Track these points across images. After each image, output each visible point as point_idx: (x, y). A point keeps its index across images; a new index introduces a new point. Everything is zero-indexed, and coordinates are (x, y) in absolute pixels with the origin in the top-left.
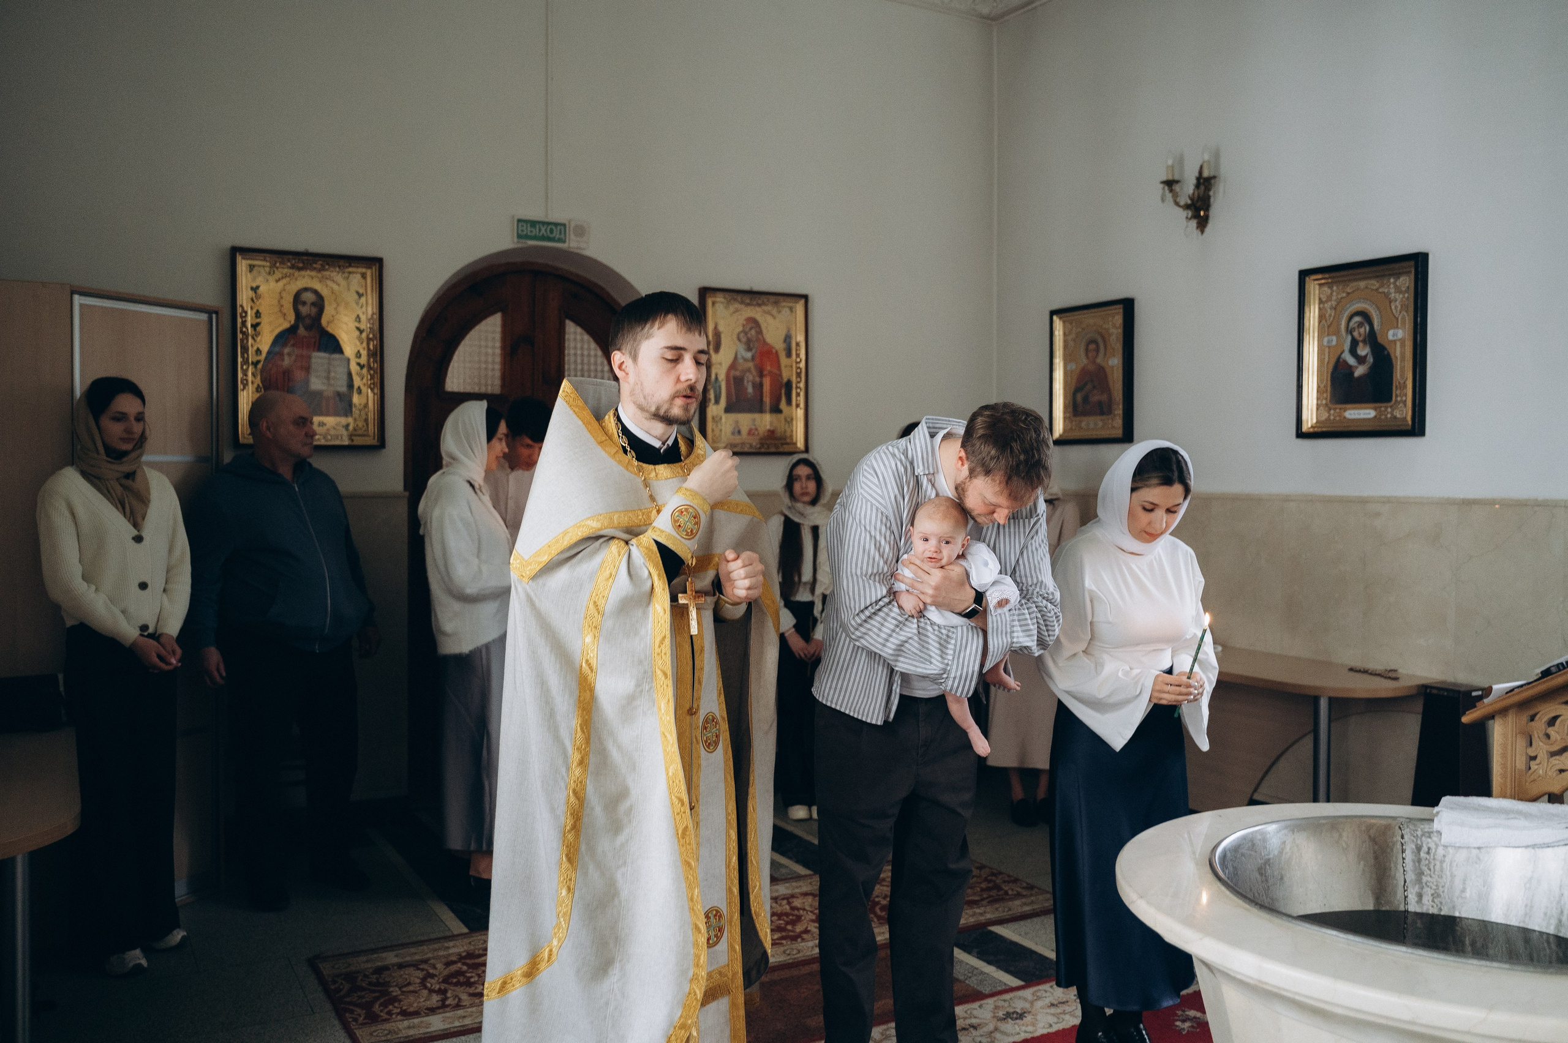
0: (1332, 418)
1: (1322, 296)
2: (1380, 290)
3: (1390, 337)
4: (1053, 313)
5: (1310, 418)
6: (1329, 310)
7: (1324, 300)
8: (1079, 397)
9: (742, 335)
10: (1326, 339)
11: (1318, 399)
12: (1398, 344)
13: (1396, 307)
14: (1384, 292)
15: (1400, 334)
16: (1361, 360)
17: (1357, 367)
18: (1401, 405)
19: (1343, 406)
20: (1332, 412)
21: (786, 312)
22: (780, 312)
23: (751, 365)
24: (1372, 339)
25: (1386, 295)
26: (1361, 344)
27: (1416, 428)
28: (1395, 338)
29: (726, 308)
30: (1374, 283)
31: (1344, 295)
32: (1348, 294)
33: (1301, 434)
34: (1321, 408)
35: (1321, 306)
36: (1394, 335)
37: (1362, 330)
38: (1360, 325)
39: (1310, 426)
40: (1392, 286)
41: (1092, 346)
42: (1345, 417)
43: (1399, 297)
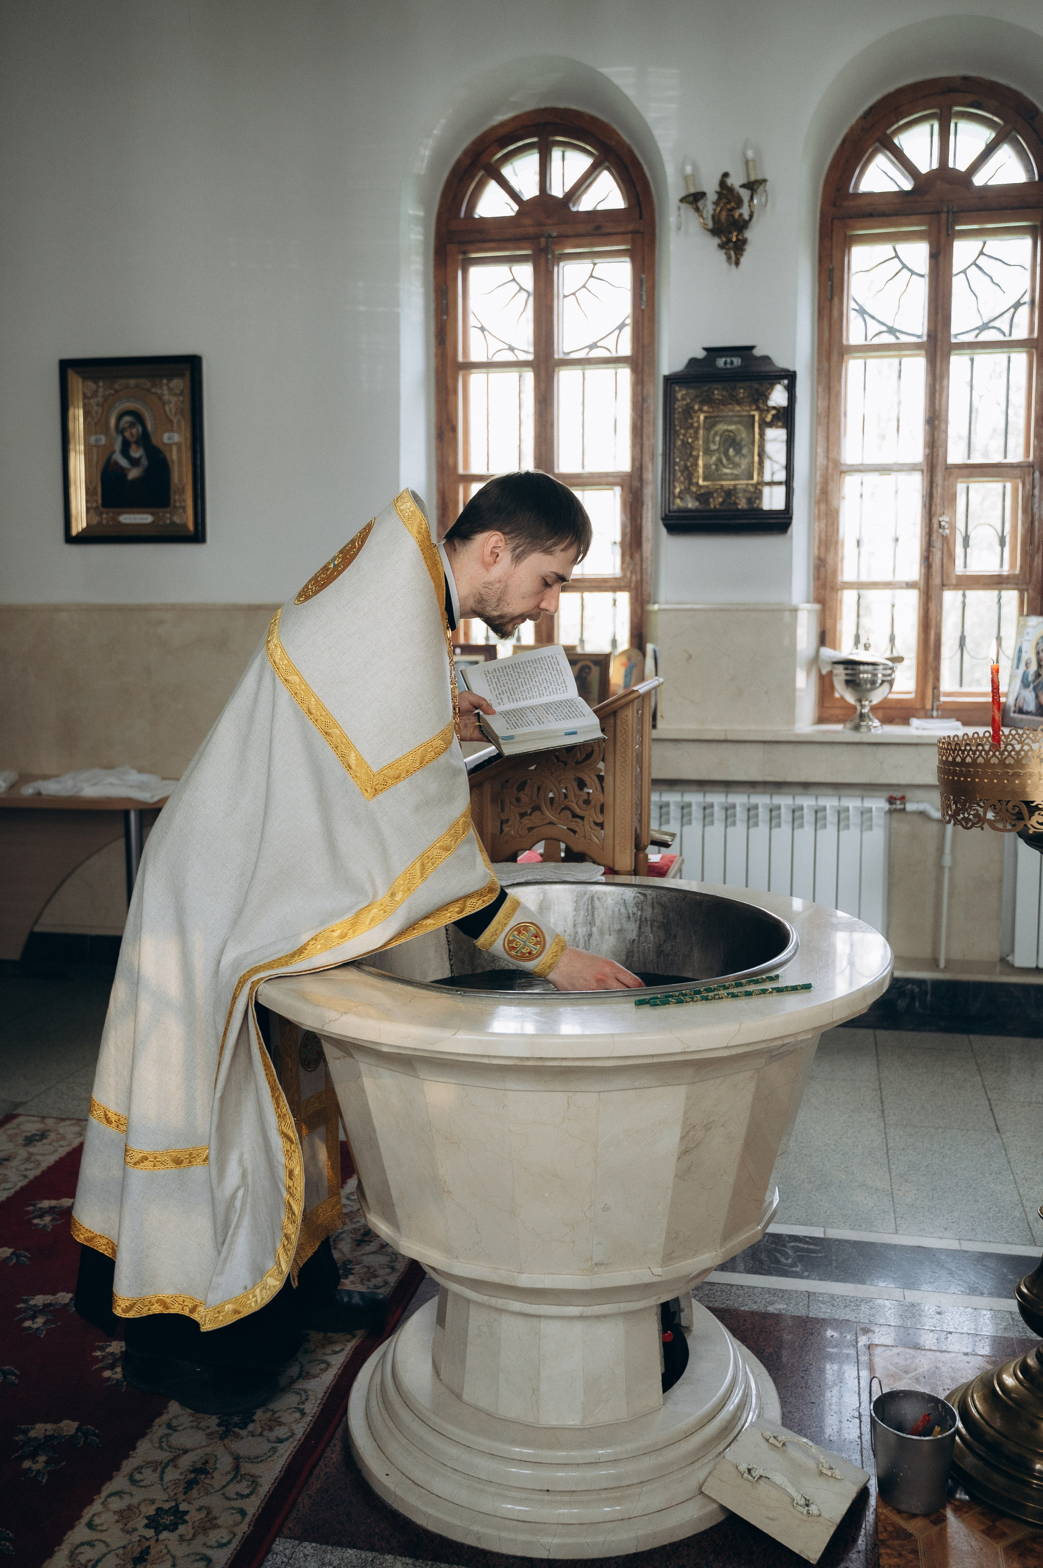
0: (104, 522)
1: (86, 391)
2: (153, 390)
3: (166, 440)
5: (80, 523)
6: (96, 408)
7: (89, 395)
10: (93, 439)
11: (87, 501)
12: (174, 448)
13: (170, 410)
14: (156, 393)
15: (176, 438)
16: (134, 462)
17: (129, 470)
18: (181, 511)
19: (120, 510)
20: (104, 516)
24: (145, 440)
25: (160, 397)
26: (134, 446)
27: (198, 536)
28: (171, 442)
30: (146, 383)
31: (112, 392)
32: (117, 391)
33: (70, 539)
34: (92, 511)
35: (86, 401)
36: (169, 438)
37: (134, 431)
38: (132, 425)
39: (80, 530)
40: (165, 388)
42: (119, 523)
43: (174, 399)
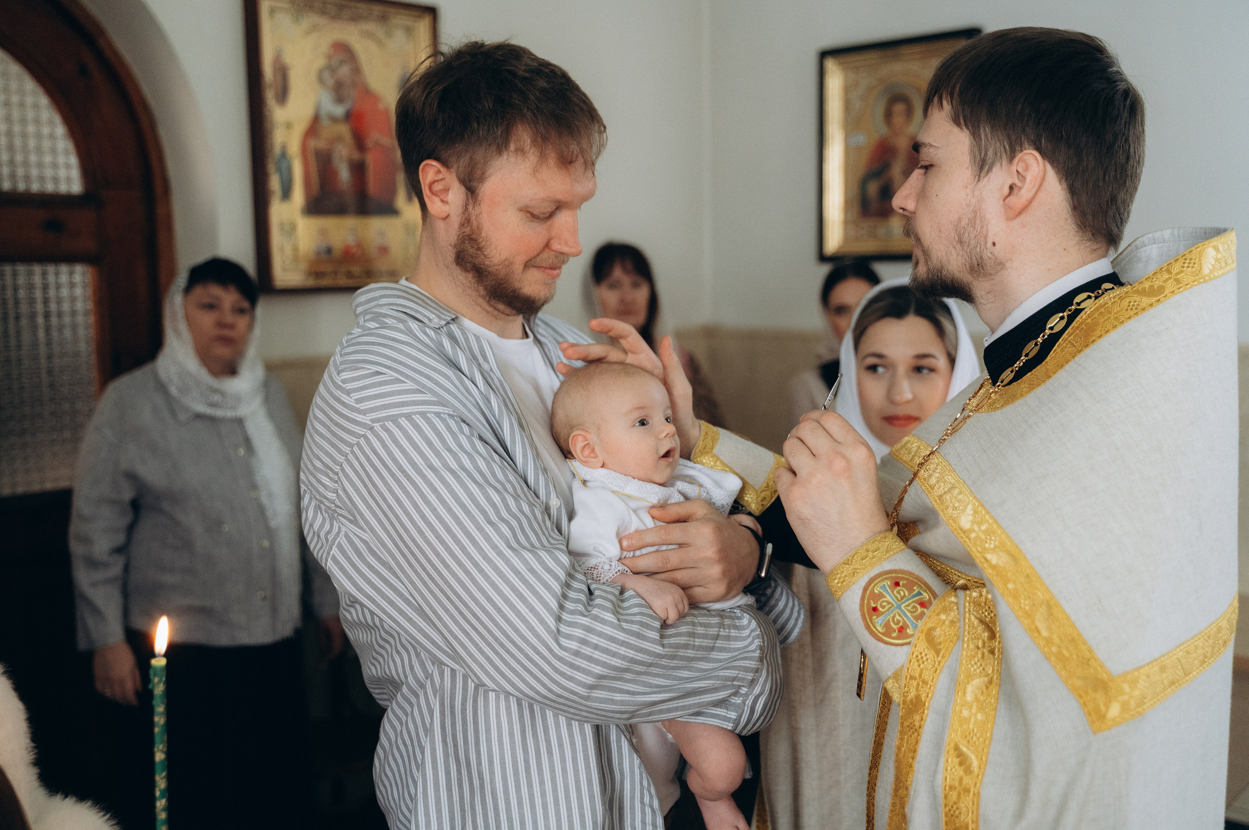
4: (824, 55)
8: (873, 188)
9: (327, 75)
21: (400, 36)
22: (389, 34)
23: (344, 130)
29: (297, 20)
41: (899, 108)
